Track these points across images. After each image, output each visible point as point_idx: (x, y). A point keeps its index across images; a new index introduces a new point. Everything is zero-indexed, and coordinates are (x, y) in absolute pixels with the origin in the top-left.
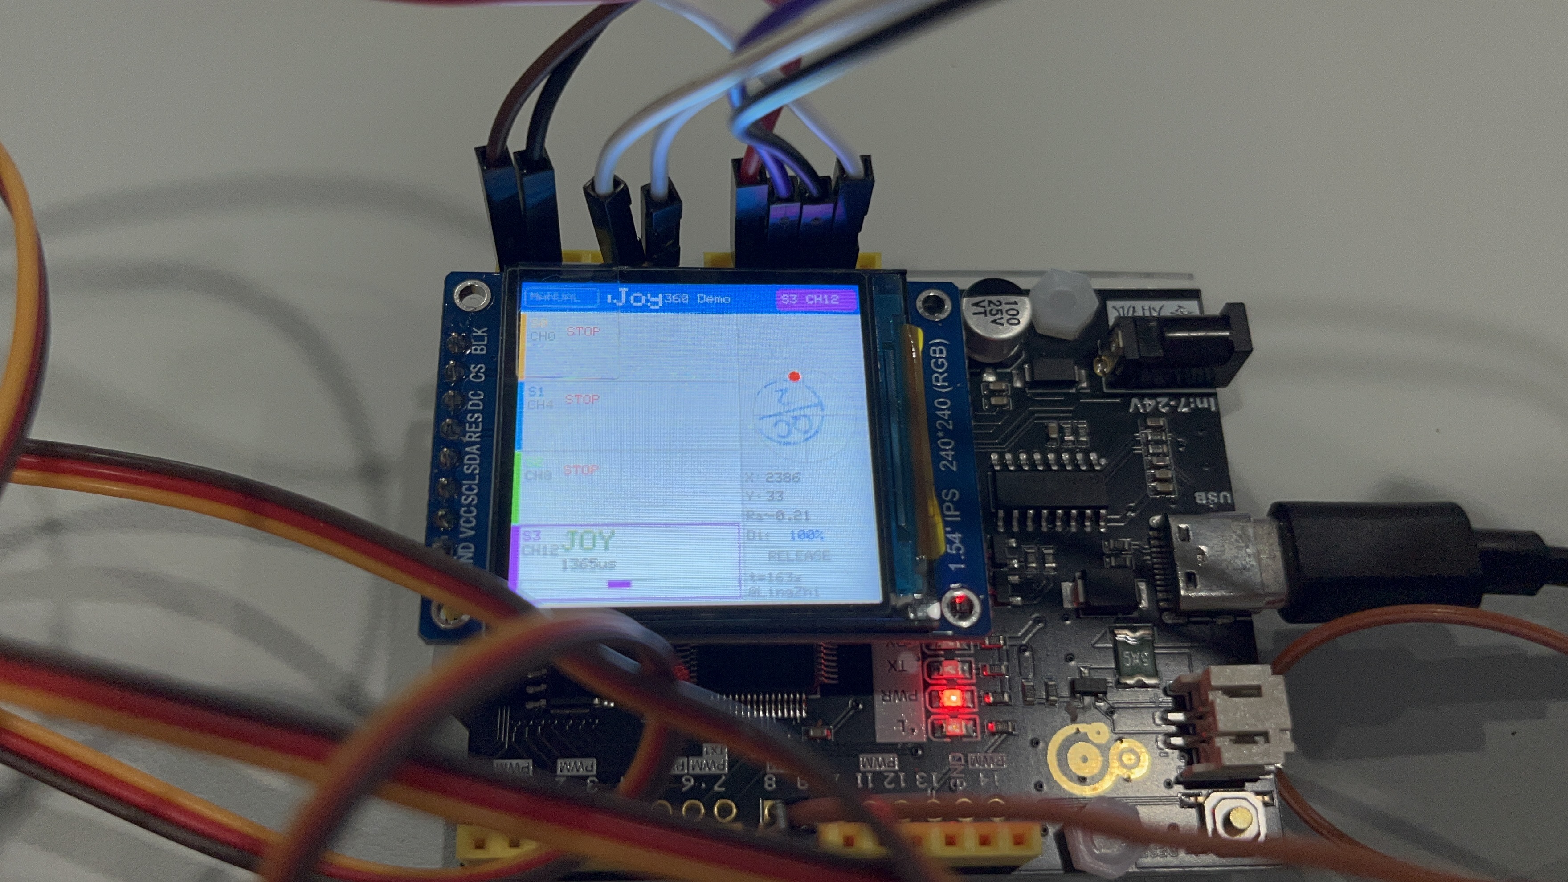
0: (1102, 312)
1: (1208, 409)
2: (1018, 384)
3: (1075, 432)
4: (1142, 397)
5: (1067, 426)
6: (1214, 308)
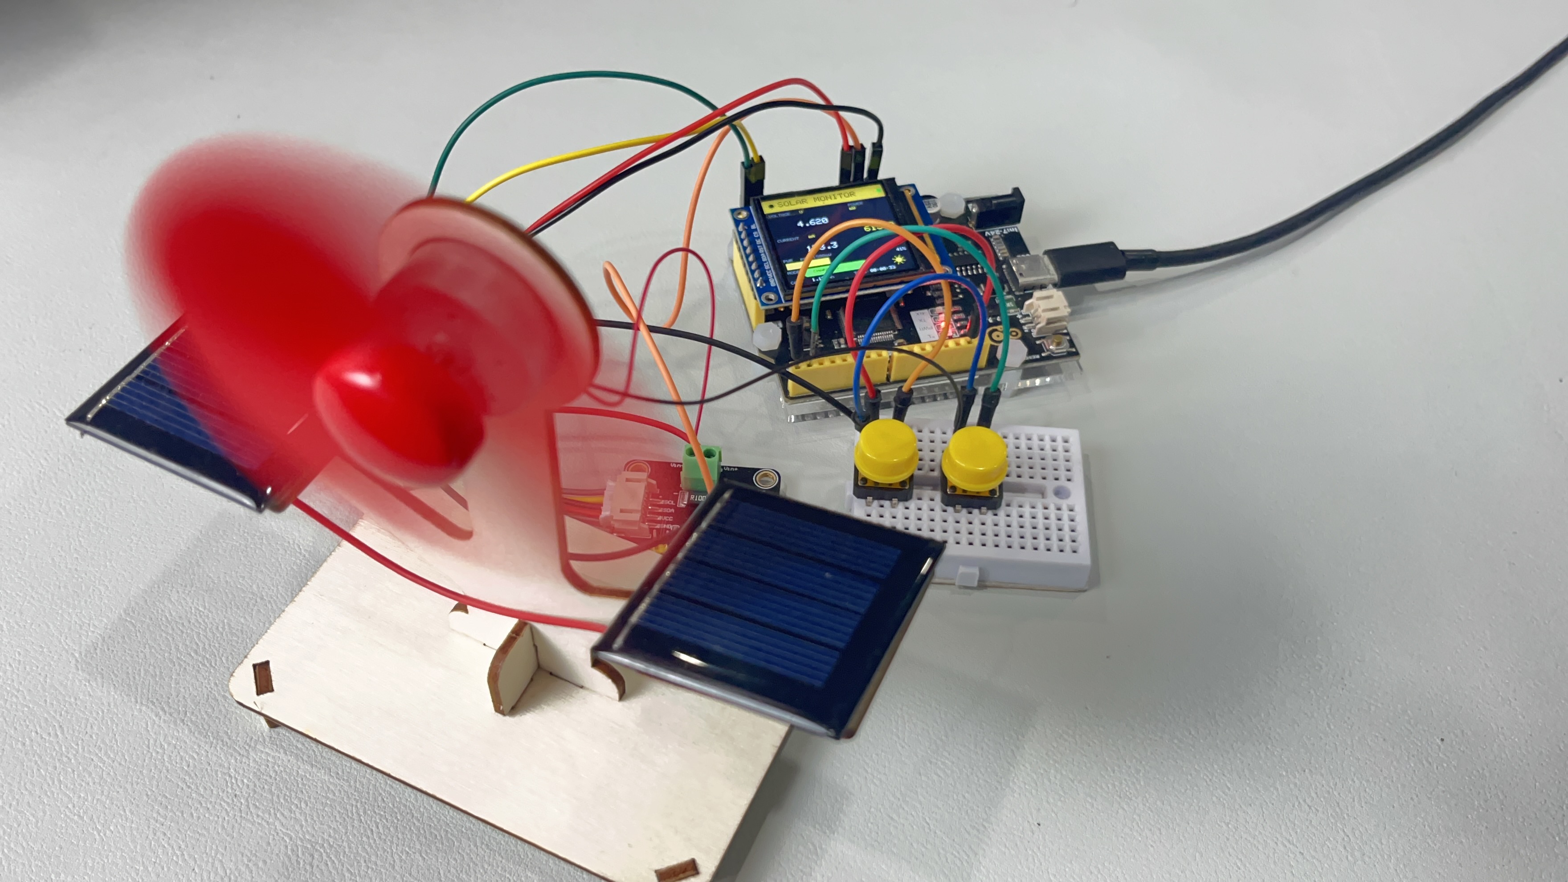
0: (967, 208)
6: (1009, 192)
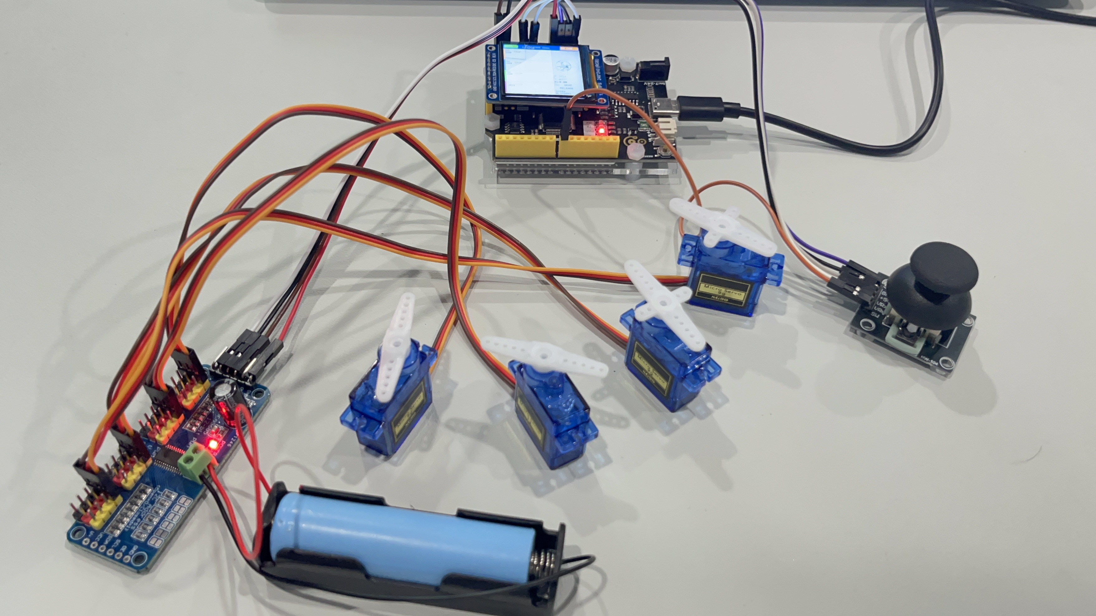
1: (663, 85)
2: (618, 80)
3: (631, 88)
4: (647, 82)
5: (629, 87)
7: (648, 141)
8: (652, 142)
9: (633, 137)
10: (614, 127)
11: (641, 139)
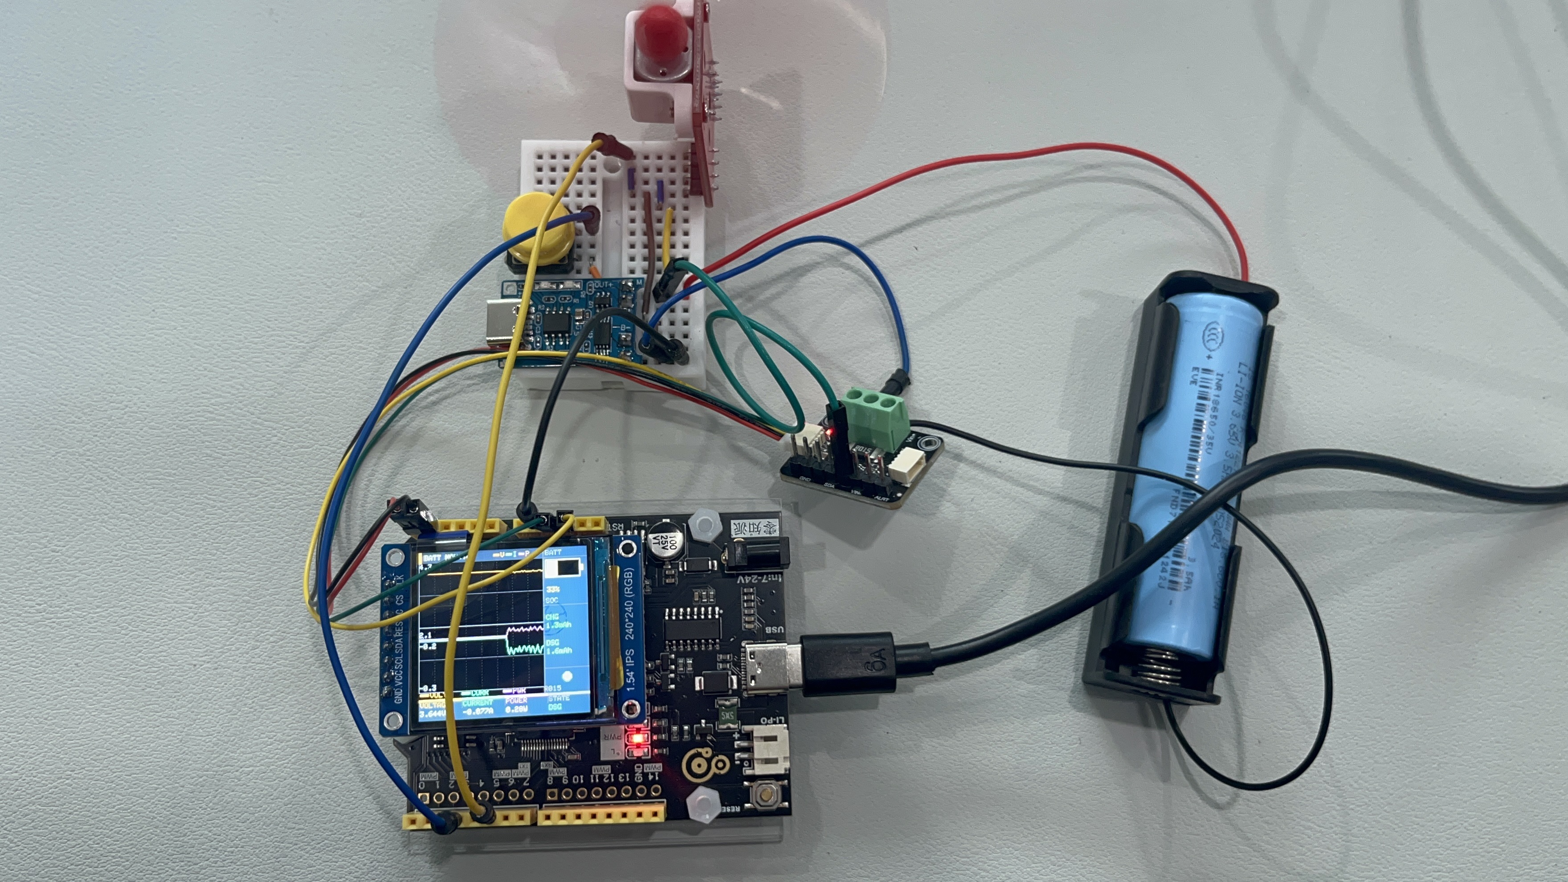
7: (732, 760)
8: (742, 766)
9: (703, 751)
10: (664, 723)
11: (721, 757)
